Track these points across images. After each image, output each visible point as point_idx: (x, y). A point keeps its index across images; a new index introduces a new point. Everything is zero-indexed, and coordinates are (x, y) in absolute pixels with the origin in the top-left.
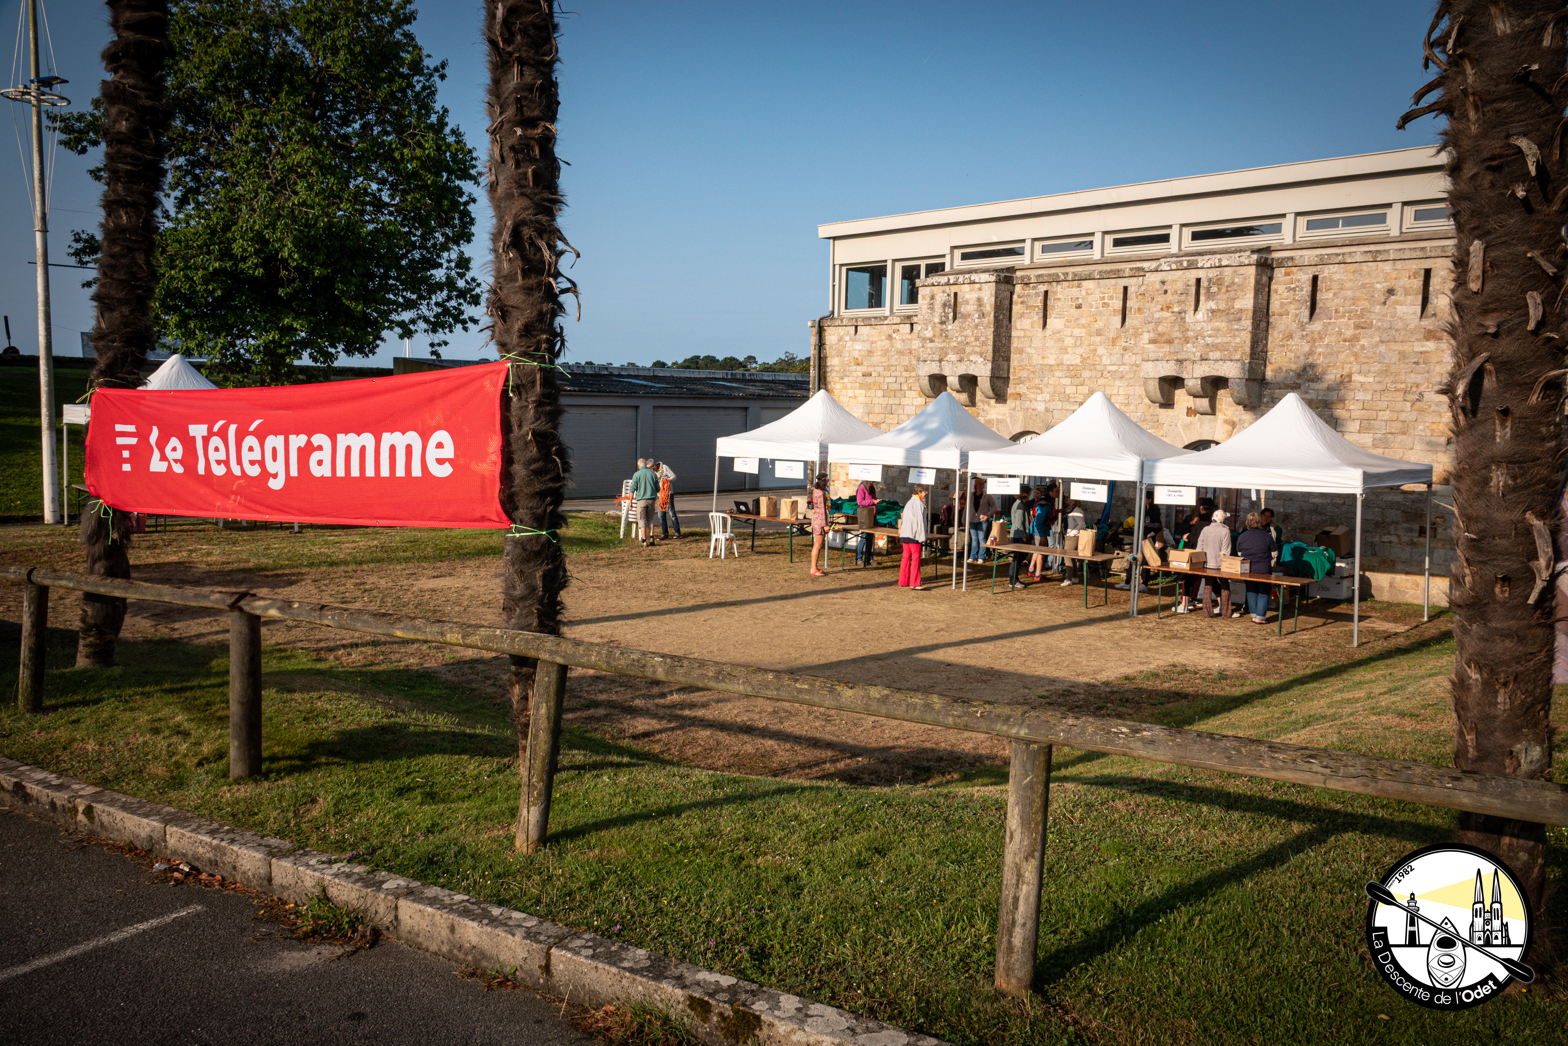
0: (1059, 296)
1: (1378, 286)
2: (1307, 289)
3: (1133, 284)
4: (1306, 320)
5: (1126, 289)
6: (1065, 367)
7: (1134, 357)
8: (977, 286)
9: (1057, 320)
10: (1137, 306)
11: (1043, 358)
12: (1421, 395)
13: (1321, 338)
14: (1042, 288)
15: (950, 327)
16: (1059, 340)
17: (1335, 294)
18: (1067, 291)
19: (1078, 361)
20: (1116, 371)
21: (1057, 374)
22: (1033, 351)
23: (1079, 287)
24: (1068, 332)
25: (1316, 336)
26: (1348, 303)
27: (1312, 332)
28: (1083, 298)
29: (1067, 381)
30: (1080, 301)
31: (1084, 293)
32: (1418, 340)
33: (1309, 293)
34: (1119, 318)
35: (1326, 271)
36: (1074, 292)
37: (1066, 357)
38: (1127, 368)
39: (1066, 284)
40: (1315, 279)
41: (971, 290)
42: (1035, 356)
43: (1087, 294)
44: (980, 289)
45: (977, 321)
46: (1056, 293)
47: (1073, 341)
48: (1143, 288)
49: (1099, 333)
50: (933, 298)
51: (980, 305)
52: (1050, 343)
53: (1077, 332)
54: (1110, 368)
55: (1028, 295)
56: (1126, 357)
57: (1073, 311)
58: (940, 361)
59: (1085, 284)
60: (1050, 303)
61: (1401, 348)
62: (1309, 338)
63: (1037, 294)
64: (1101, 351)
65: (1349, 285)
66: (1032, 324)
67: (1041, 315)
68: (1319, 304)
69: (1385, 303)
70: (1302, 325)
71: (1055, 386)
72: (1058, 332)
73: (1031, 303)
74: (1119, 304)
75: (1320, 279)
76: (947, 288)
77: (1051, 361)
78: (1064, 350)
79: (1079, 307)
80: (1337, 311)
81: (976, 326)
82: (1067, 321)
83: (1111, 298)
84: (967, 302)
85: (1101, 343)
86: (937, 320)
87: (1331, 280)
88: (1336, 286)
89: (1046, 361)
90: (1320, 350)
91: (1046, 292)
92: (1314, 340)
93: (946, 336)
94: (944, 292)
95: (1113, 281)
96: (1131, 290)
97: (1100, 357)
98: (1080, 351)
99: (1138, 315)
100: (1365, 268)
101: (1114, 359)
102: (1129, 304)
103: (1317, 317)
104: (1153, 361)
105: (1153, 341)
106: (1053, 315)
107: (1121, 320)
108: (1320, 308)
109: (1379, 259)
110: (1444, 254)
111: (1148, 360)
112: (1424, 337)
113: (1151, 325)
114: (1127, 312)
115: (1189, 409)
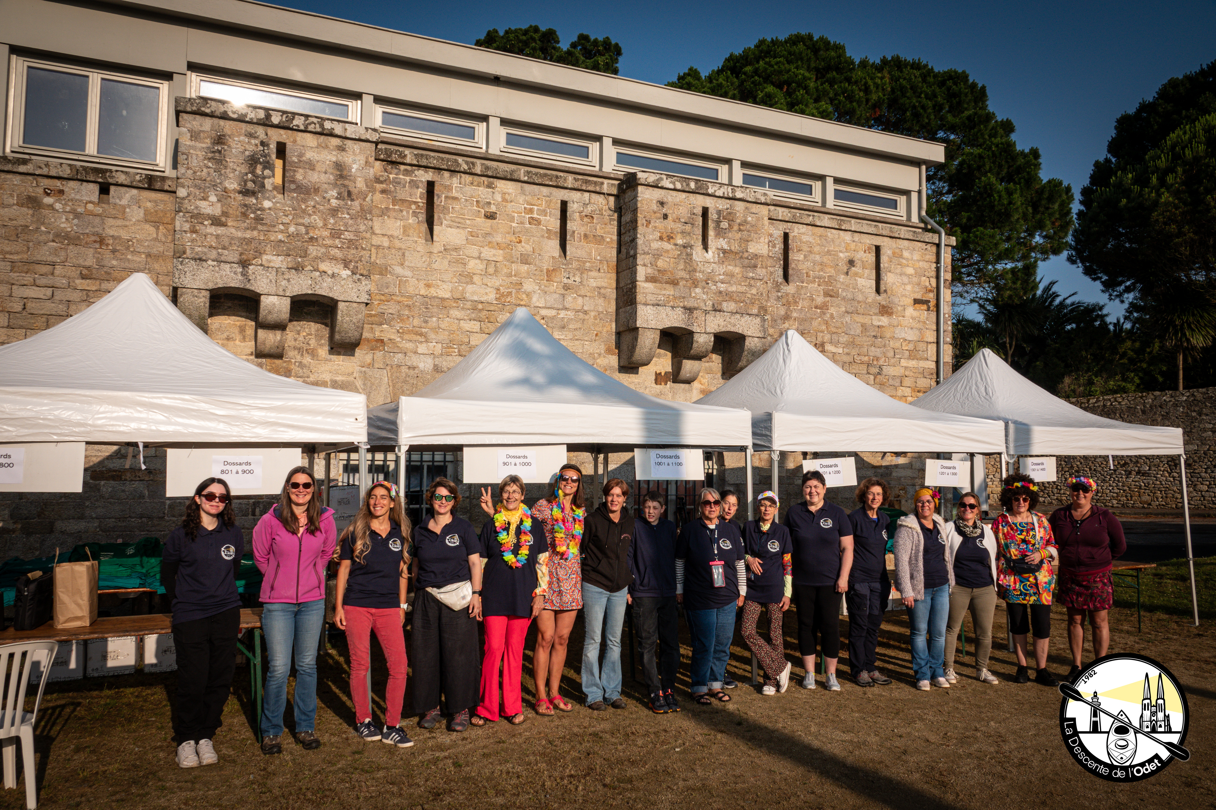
0: (454, 194)
1: (841, 255)
2: (780, 246)
3: (576, 201)
4: (780, 280)
5: (564, 205)
6: (468, 305)
7: (580, 300)
8: (335, 141)
9: (454, 231)
10: (582, 230)
11: (428, 286)
12: (880, 368)
13: (796, 303)
14: (424, 176)
15: (267, 204)
16: (457, 261)
17: (805, 256)
18: (469, 190)
19: (491, 296)
20: (553, 318)
21: (455, 313)
22: (408, 273)
23: (489, 186)
24: (473, 250)
25: (791, 299)
26: (817, 268)
27: (787, 295)
28: (497, 205)
29: (475, 326)
30: (493, 209)
31: (498, 197)
32: (876, 314)
33: (782, 251)
34: (555, 243)
35: (796, 230)
36: (483, 193)
37: (470, 288)
38: (571, 314)
39: (468, 178)
40: (786, 236)
41: (319, 146)
42: (413, 281)
43: (504, 200)
44: (341, 149)
45: (334, 202)
46: (449, 188)
47: (482, 266)
48: (590, 208)
49: (525, 260)
50: (220, 140)
51: (341, 177)
52: (441, 264)
53: (488, 253)
54: (544, 312)
55: (397, 182)
56: (569, 299)
57: (481, 220)
58: (244, 264)
59: (501, 184)
60: (440, 201)
61: (862, 321)
62: (784, 300)
63: (414, 184)
64: (529, 286)
65: (817, 249)
66: (405, 229)
67: (422, 217)
68: (792, 265)
69: (847, 273)
70: (777, 286)
71: (452, 332)
72: (456, 249)
73: (402, 194)
74: (555, 224)
75: (791, 238)
76: (260, 131)
77: (444, 291)
78: (468, 278)
79: (491, 216)
80: (808, 276)
81: (334, 212)
82: (471, 234)
83: (544, 213)
84: (311, 166)
85: (528, 275)
86: (232, 185)
87: (801, 241)
88: (805, 248)
89: (433, 292)
90: (795, 315)
91: (431, 185)
92: (789, 303)
93: (259, 220)
94: (251, 135)
95: (545, 190)
96: (573, 208)
97: (528, 295)
98: (496, 282)
99: (583, 243)
100: (829, 234)
101: (552, 299)
102: (570, 226)
103: (790, 278)
104: (653, 305)
105: (651, 279)
106: (445, 222)
107: (558, 247)
108: (793, 269)
109: (843, 228)
110: (891, 235)
111: (646, 304)
112: (880, 312)
113: (648, 257)
114: (568, 237)
115: (658, 375)
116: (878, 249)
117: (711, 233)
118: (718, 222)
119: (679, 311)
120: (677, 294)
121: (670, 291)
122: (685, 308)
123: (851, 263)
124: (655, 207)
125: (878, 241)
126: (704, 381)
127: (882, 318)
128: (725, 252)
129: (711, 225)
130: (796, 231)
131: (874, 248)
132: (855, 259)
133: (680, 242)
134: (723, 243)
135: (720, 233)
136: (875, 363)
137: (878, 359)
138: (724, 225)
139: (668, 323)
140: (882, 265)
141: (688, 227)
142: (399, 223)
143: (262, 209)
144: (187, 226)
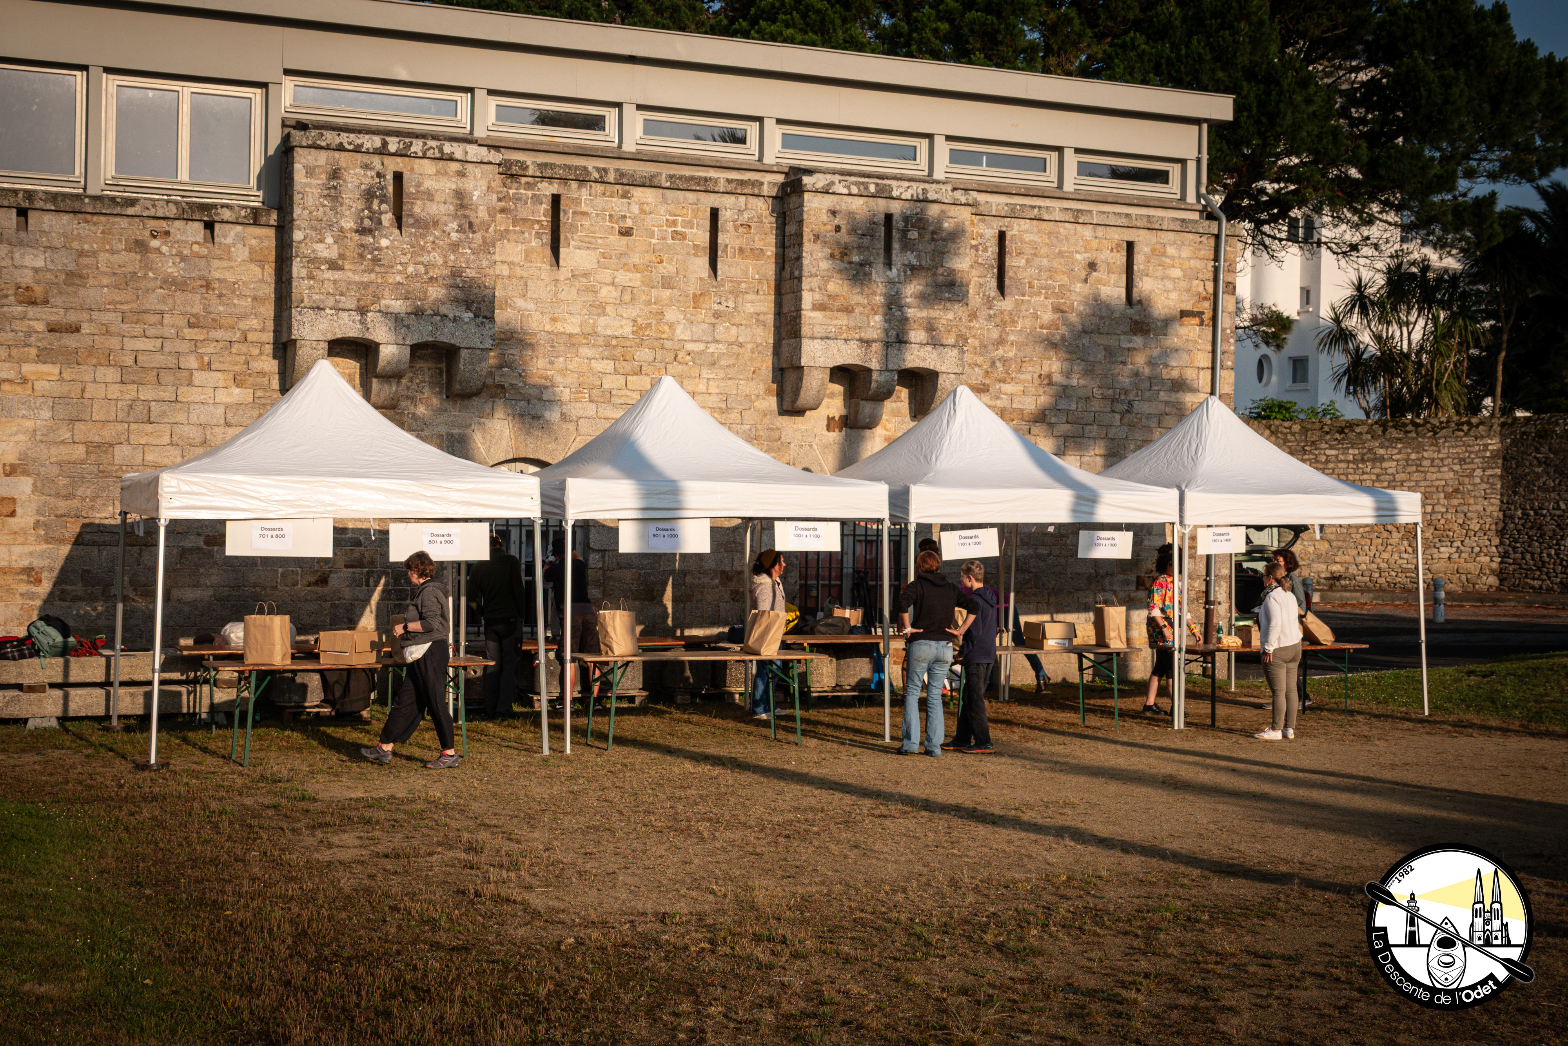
0: (584, 208)
1: (1078, 256)
2: (993, 250)
3: (729, 207)
4: (993, 292)
5: (715, 214)
6: (601, 341)
7: (734, 330)
8: (454, 166)
9: (583, 253)
10: (737, 243)
11: (554, 320)
12: (1130, 403)
13: (1014, 322)
14: (548, 189)
15: (384, 243)
16: (587, 289)
17: (1028, 261)
18: (600, 201)
19: (627, 330)
20: (701, 353)
21: (585, 351)
22: (531, 306)
23: (625, 196)
24: (605, 275)
25: (1007, 318)
26: (1044, 275)
27: (1002, 312)
28: (634, 219)
29: (608, 365)
30: (629, 223)
31: (635, 209)
32: (1125, 333)
33: (996, 256)
34: (703, 261)
35: (1016, 227)
36: (617, 204)
37: (602, 321)
38: (722, 348)
39: (600, 188)
40: (1002, 236)
41: (438, 173)
42: (536, 316)
43: (642, 211)
44: (462, 174)
45: (454, 236)
46: (577, 201)
47: (616, 294)
48: (746, 216)
49: (667, 283)
50: (335, 174)
51: (462, 206)
52: (568, 293)
53: (623, 277)
54: (689, 347)
55: (517, 199)
56: (720, 329)
57: (614, 238)
58: (362, 311)
59: (638, 193)
60: (566, 218)
61: (1106, 343)
62: (998, 320)
63: (537, 200)
64: (672, 315)
65: (1044, 250)
66: (528, 253)
67: (547, 238)
68: (1009, 273)
69: (1086, 280)
70: (989, 301)
71: (581, 374)
72: (586, 275)
73: (524, 212)
74: (703, 238)
75: (1008, 237)
76: (376, 161)
77: (572, 326)
78: (600, 309)
79: (626, 233)
80: (1031, 286)
81: (455, 247)
82: (603, 255)
83: (689, 224)
84: (429, 196)
85: (671, 302)
86: (348, 224)
87: (1022, 241)
88: (1028, 250)
89: (559, 327)
90: (1012, 338)
91: (556, 200)
92: (1004, 323)
93: (376, 260)
94: (366, 167)
95: (691, 196)
96: (725, 216)
97: (671, 326)
98: (632, 312)
99: (738, 259)
100: (1062, 230)
101: (699, 330)
102: (722, 239)
103: (1007, 291)
104: (822, 339)
105: (819, 307)
106: (572, 243)
107: (707, 265)
108: (1011, 278)
109: (1081, 221)
110: (1149, 226)
111: (813, 338)
112: (1131, 330)
113: (815, 279)
114: (719, 253)
115: (830, 420)
116: (1130, 246)
117: (896, 246)
118: (905, 232)
119: (854, 344)
120: (852, 324)
121: (843, 320)
122: (861, 340)
123: (1092, 266)
124: (824, 217)
125: (1130, 235)
126: (891, 426)
127: (1135, 338)
128: (913, 268)
129: (896, 235)
130: (1016, 229)
131: (1125, 245)
132: (1098, 261)
133: (856, 259)
134: (911, 258)
135: (907, 245)
136: (1123, 397)
137: (1126, 392)
138: (913, 234)
139: (840, 361)
140: (1135, 268)
141: (866, 241)
142: (520, 247)
143: (379, 249)
144: (304, 272)
